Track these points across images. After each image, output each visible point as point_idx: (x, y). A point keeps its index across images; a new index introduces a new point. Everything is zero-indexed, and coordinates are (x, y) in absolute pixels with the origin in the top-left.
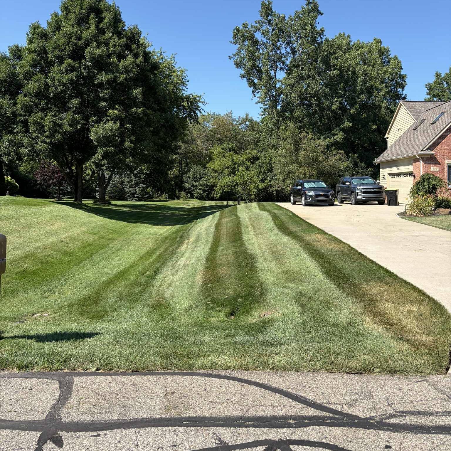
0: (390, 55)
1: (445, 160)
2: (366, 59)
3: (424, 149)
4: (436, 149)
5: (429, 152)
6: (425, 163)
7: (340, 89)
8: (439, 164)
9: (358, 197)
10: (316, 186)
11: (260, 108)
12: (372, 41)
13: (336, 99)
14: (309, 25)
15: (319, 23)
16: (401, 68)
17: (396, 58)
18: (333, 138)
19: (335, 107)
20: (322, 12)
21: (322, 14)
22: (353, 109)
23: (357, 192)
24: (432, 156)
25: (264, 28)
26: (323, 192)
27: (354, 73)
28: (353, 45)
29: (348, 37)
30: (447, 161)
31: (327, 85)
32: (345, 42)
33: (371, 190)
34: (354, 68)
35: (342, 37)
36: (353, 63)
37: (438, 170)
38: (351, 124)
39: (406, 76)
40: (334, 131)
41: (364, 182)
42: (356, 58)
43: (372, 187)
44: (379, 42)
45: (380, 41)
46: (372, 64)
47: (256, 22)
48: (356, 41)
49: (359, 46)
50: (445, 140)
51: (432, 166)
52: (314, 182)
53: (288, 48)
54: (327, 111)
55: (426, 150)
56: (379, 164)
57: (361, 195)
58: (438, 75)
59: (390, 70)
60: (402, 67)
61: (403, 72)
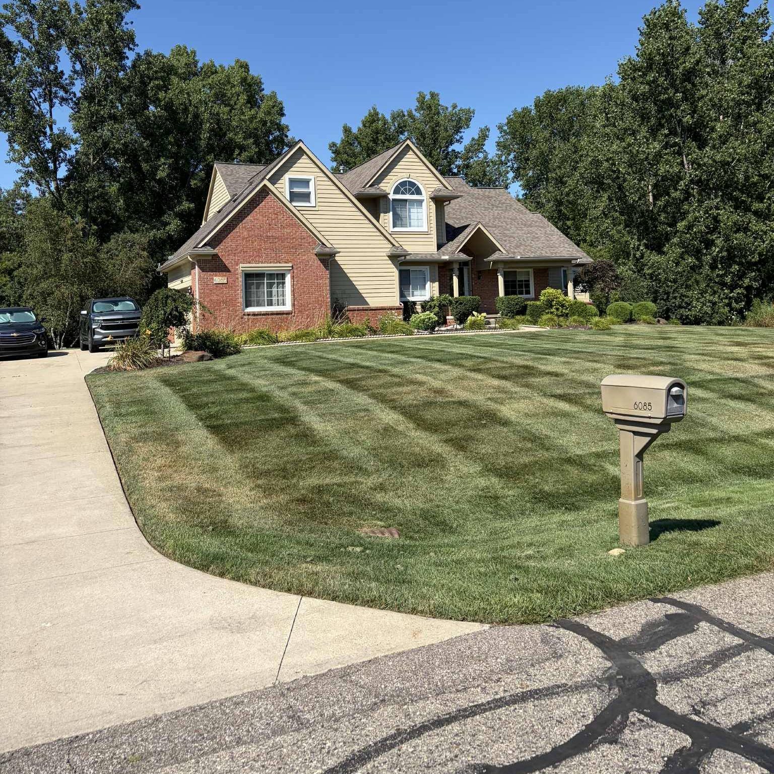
0: (263, 90)
1: (237, 265)
2: (224, 95)
3: (200, 246)
4: (221, 246)
5: (209, 250)
6: (203, 269)
7: (170, 143)
8: (229, 271)
9: (96, 337)
10: (12, 321)
11: (18, 171)
12: (233, 64)
13: (162, 160)
14: (104, 23)
15: (132, 23)
16: (283, 115)
17: (273, 96)
18: (164, 229)
19: (161, 174)
20: (138, 3)
21: (139, 7)
22: (195, 179)
23: (94, 327)
24: (215, 256)
25: (22, 20)
26: (16, 332)
27: (196, 116)
28: (202, 69)
29: (192, 52)
30: (241, 265)
31: (147, 135)
32: (184, 60)
33: (119, 323)
34: (196, 107)
35: (180, 51)
36: (195, 98)
37: (225, 281)
38: (192, 205)
39: (287, 126)
40: (165, 218)
41: (116, 308)
42: (200, 90)
43: (121, 317)
44: (245, 67)
45: (247, 65)
46: (232, 102)
47: (5, 7)
48: (207, 62)
49: (211, 70)
50: (237, 230)
51: (216, 276)
52: (11, 313)
53: (78, 63)
54: (150, 181)
55: (203, 246)
56: (166, 274)
57: (99, 333)
58: (347, 130)
59: (261, 115)
60: (285, 112)
61: (284, 121)
